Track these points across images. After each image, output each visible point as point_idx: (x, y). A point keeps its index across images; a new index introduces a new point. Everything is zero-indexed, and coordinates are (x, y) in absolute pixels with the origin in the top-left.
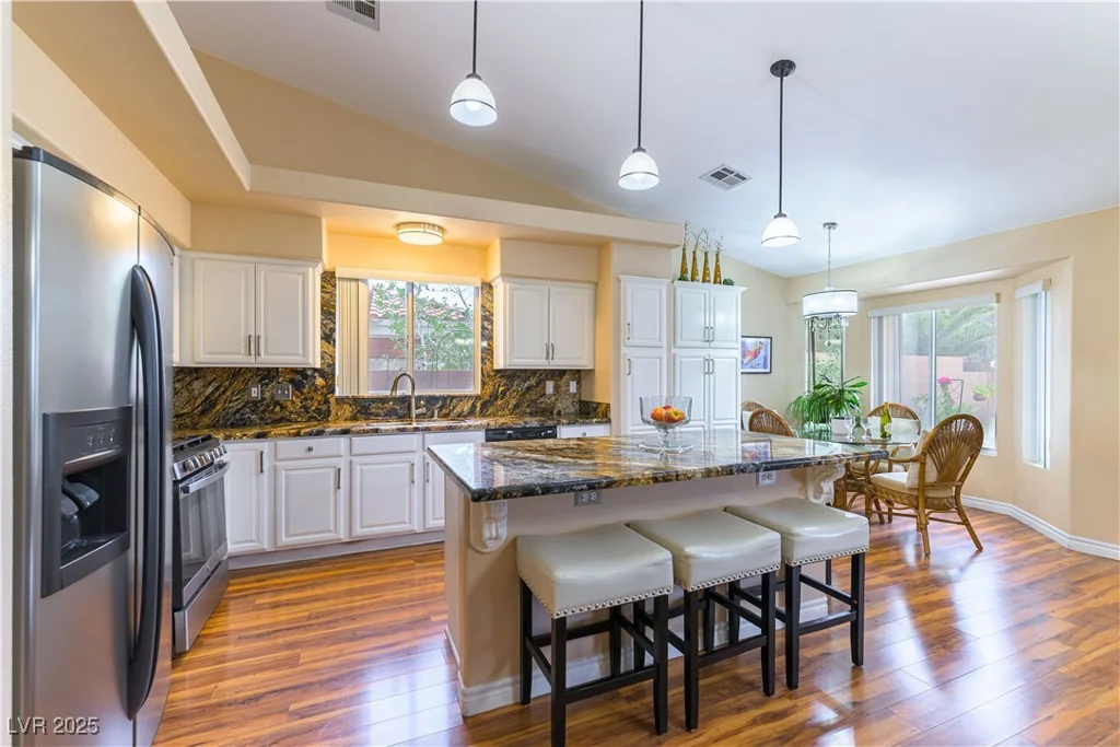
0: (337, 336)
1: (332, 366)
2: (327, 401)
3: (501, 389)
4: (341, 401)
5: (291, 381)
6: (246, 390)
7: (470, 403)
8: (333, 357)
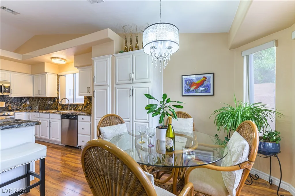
0: (60, 90)
1: (58, 97)
2: (58, 105)
3: (88, 102)
4: (59, 105)
5: (53, 100)
6: (48, 102)
7: (82, 107)
8: (59, 95)
